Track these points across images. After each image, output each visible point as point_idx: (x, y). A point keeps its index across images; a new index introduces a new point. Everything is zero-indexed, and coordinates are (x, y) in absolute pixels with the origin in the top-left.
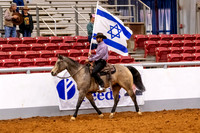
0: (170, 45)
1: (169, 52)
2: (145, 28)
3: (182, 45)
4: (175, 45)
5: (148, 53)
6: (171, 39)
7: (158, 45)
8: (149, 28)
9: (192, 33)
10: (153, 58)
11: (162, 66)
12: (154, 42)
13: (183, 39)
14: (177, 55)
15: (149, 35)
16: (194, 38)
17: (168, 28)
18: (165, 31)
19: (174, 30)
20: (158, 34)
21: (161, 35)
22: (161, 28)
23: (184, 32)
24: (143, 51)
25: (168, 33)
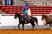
0: (10, 9)
1: (10, 11)
2: (2, 3)
3: (14, 9)
4: (12, 9)
5: (3, 11)
6: (11, 7)
7: (6, 9)
8: (4, 3)
9: (18, 5)
10: (5, 13)
11: (7, 15)
12: (5, 8)
13: (14, 7)
14: (12, 12)
15: (4, 5)
16: (18, 7)
17: (10, 3)
18: (9, 4)
19: (12, 4)
20: (6, 5)
21: (7, 5)
22: (8, 3)
23: (15, 5)
24: (1, 10)
25: (10, 5)
